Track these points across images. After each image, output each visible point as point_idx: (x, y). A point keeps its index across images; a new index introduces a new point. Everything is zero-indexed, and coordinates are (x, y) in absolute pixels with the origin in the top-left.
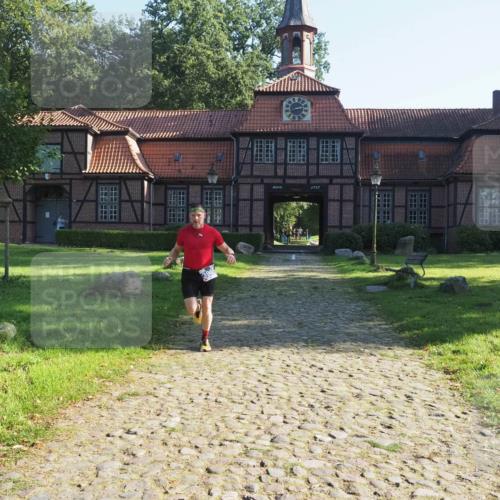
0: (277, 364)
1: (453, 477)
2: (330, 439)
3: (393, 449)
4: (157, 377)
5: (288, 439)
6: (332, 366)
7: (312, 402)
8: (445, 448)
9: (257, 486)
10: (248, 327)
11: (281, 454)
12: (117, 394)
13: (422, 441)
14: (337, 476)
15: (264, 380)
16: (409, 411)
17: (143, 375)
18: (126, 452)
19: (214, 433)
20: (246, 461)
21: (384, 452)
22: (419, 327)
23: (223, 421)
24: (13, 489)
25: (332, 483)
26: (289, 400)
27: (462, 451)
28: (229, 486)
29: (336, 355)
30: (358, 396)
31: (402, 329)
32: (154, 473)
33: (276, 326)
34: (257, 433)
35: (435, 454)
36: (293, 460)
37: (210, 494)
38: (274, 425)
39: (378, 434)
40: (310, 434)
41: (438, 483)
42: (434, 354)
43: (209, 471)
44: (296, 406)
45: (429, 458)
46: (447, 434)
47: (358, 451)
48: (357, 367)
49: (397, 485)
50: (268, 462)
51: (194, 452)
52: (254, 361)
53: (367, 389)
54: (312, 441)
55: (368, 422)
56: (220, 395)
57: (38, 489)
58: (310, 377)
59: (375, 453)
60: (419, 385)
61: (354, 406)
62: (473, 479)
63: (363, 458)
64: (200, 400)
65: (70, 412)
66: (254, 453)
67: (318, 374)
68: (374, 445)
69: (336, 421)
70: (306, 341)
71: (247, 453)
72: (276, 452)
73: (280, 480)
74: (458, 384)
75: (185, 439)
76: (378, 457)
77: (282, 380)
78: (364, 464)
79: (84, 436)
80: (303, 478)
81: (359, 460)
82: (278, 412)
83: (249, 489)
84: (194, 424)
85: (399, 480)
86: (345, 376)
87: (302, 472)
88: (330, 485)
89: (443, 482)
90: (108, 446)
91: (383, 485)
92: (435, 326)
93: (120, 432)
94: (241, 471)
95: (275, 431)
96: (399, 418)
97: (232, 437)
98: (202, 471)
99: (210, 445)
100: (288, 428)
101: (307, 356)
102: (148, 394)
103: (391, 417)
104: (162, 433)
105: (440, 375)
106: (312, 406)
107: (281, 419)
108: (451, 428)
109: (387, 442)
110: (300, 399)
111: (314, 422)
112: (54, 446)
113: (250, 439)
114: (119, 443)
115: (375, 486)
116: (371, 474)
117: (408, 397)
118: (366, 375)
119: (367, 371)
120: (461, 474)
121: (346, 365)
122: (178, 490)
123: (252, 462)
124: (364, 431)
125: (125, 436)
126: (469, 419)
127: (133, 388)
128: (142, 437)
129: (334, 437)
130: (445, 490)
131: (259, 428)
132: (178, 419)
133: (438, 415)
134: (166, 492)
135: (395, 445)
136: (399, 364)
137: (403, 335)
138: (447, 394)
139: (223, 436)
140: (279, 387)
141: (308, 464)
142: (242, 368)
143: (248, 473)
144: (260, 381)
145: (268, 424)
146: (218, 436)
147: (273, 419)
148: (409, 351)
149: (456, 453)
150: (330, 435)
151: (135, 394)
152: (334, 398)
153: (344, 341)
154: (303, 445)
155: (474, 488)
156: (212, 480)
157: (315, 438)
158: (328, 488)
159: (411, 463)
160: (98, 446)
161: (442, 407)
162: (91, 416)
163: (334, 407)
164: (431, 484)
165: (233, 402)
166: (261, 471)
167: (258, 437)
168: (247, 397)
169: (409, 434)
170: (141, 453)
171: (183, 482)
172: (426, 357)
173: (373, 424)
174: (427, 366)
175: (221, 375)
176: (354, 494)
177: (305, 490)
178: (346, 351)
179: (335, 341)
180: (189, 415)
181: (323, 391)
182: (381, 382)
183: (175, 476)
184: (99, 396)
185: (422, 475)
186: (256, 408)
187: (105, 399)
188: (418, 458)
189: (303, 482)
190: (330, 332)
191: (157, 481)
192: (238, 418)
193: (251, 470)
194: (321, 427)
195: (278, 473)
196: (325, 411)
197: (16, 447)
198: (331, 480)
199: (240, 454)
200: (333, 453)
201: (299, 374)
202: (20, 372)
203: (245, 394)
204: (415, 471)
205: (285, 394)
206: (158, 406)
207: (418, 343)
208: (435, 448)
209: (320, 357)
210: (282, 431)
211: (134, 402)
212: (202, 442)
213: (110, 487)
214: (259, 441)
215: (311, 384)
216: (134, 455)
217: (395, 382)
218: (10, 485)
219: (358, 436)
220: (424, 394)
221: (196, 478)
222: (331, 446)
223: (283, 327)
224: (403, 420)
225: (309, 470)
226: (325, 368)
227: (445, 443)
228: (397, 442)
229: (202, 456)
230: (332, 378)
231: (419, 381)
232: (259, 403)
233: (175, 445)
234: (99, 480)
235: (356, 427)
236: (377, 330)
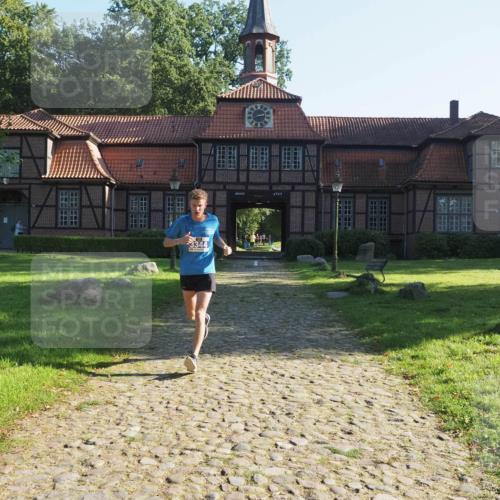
0: (238, 371)
1: (411, 482)
2: (291, 446)
3: (353, 455)
4: (117, 385)
5: (249, 447)
6: (293, 372)
7: (273, 409)
8: (404, 453)
9: (217, 495)
11: (242, 462)
12: (75, 403)
13: (382, 446)
14: (298, 483)
15: (225, 388)
16: (369, 416)
17: (103, 384)
18: (84, 463)
19: (175, 442)
20: (206, 469)
21: (344, 457)
22: (380, 332)
23: (184, 429)
25: (294, 491)
26: (250, 408)
27: (421, 456)
29: (298, 362)
30: (319, 402)
31: (363, 335)
32: (113, 484)
33: (238, 333)
34: (219, 441)
35: (394, 459)
36: (254, 468)
38: (235, 432)
39: (339, 440)
40: (270, 441)
41: (397, 487)
42: (393, 359)
43: (169, 481)
44: (257, 413)
45: (388, 464)
46: (406, 439)
47: (319, 457)
48: (318, 373)
49: (357, 491)
50: (229, 471)
51: (154, 462)
52: (216, 368)
53: (328, 396)
54: (273, 448)
55: (328, 429)
56: (181, 403)
58: (272, 383)
59: (335, 459)
60: (379, 391)
61: (315, 412)
62: (431, 483)
63: (323, 464)
64: (161, 408)
65: (27, 422)
66: (215, 462)
67: (279, 381)
68: (335, 452)
69: (297, 428)
70: (267, 348)
71: (207, 462)
72: (236, 460)
73: (241, 488)
74: (417, 389)
75: (145, 448)
76: (339, 463)
77: (244, 387)
78: (324, 470)
79: (41, 446)
80: (264, 486)
81: (320, 467)
82: (239, 419)
83: (209, 498)
84: (154, 433)
85: (359, 486)
86: (306, 382)
87: (262, 480)
88: (290, 492)
89: (402, 487)
90: (66, 457)
91: (344, 491)
92: (395, 332)
93: (78, 443)
94: (202, 480)
95: (235, 438)
96: (359, 424)
97: (193, 446)
98: (162, 481)
99: (171, 454)
100: (249, 435)
101: (268, 363)
102: (107, 403)
103: (351, 423)
104: (121, 444)
105: (399, 380)
106: (273, 413)
107: (243, 427)
108: (410, 433)
109: (348, 448)
110: (261, 406)
112: (10, 458)
113: (213, 448)
114: (77, 454)
115: (335, 493)
116: (331, 481)
117: (368, 402)
118: (327, 381)
119: (328, 377)
120: (419, 478)
121: (308, 371)
123: (213, 471)
124: (325, 438)
125: (83, 446)
126: (428, 423)
127: (92, 397)
128: (100, 447)
129: (294, 444)
130: (404, 495)
131: (220, 436)
132: (138, 428)
133: (397, 420)
135: (355, 451)
136: (359, 370)
137: (364, 341)
138: (405, 398)
139: (183, 445)
140: (240, 394)
141: (269, 472)
142: (204, 376)
143: (208, 482)
144: (221, 388)
145: (229, 432)
146: (178, 445)
147: (234, 427)
148: (369, 357)
149: (415, 457)
150: (291, 442)
151: (94, 404)
152: (296, 404)
153: (306, 348)
154: (264, 452)
155: (431, 493)
156: (172, 490)
157: (276, 445)
158: (290, 495)
159: (370, 468)
160: (55, 457)
161: (401, 412)
162: (49, 426)
163: (295, 414)
164: (390, 489)
165: (195, 410)
166: (222, 480)
167: (219, 446)
168: (208, 405)
169: (369, 439)
170: (100, 464)
171: (142, 493)
172: (386, 362)
173: (333, 430)
174: (387, 371)
178: (307, 357)
179: (297, 347)
180: (149, 424)
181: (284, 398)
182: (342, 388)
183: (134, 486)
184: (56, 406)
185: (382, 481)
186: (217, 416)
187: (63, 409)
188: (377, 463)
189: (263, 490)
190: (292, 339)
191: (116, 492)
192: (199, 426)
193: (211, 479)
194: (282, 434)
195: (240, 481)
196: (286, 417)
198: (291, 487)
199: (200, 463)
200: (294, 459)
201: (260, 381)
203: (206, 402)
204: (374, 476)
205: (246, 402)
206: (118, 416)
207: (377, 348)
208: (393, 453)
209: (282, 363)
210: (243, 439)
211: (93, 412)
212: (162, 451)
214: (220, 450)
215: (272, 391)
216: (92, 466)
217: (356, 388)
219: (319, 443)
220: (384, 400)
221: (156, 488)
222: (292, 453)
223: (245, 334)
224: (363, 426)
225: (270, 477)
226: (287, 375)
227: (404, 448)
228: (357, 448)
229: (162, 466)
230: (293, 384)
231: (378, 387)
232: (220, 411)
233: (134, 455)
234: (56, 492)
235: (317, 433)
236: (338, 336)
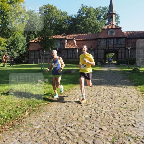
0: (102, 89)
1: (139, 115)
3: (125, 108)
4: (76, 91)
5: (102, 105)
6: (115, 90)
7: (109, 97)
8: (138, 109)
9: (93, 115)
10: (97, 81)
11: (99, 108)
12: (67, 94)
13: (133, 107)
14: (111, 113)
15: (99, 92)
16: (131, 100)
17: (73, 90)
18: (67, 106)
20: (92, 109)
21: (123, 109)
22: (137, 81)
23: (88, 100)
24: (44, 112)
25: (110, 115)
26: (103, 97)
27: (142, 110)
28: (87, 114)
29: (116, 87)
30: (119, 96)
31: (133, 82)
33: (103, 81)
34: (95, 103)
35: (135, 110)
36: (102, 109)
37: (83, 115)
38: (99, 102)
39: (122, 105)
40: (107, 104)
42: (139, 87)
43: (83, 111)
44: (105, 98)
45: (134, 111)
46: (139, 106)
47: (117, 108)
48: (120, 90)
49: (125, 116)
50: (96, 110)
51: (81, 107)
52: (97, 88)
53: (122, 95)
54: (107, 106)
55: (121, 102)
56: (88, 95)
57: (48, 112)
58: (109, 92)
59: (121, 109)
60: (134, 95)
61: (118, 98)
63: (118, 110)
66: (94, 108)
67: (111, 91)
68: (121, 107)
69: (113, 102)
70: (110, 84)
71: (92, 107)
72: (98, 107)
77: (103, 92)
78: (118, 111)
80: (104, 113)
81: (117, 110)
82: (101, 99)
83: (91, 115)
85: (126, 115)
86: (117, 92)
87: (103, 112)
88: (109, 115)
89: (136, 116)
90: (63, 104)
91: (122, 116)
92: (141, 81)
94: (90, 111)
95: (99, 103)
96: (128, 101)
97: (89, 104)
98: (82, 111)
99: (85, 105)
100: (102, 102)
101: (109, 87)
102: (73, 94)
103: (126, 101)
105: (140, 92)
106: (108, 98)
107: (101, 101)
108: (140, 104)
109: (124, 107)
110: (106, 96)
111: (108, 101)
112: (53, 104)
113: (93, 105)
115: (119, 116)
116: (119, 113)
117: (131, 97)
118: (122, 92)
119: (123, 91)
120: (141, 114)
121: (118, 89)
122: (76, 114)
124: (120, 104)
127: (70, 93)
129: (112, 105)
130: (136, 118)
131: (96, 102)
133: (138, 101)
134: (74, 114)
135: (126, 107)
136: (131, 90)
137: (133, 83)
138: (141, 96)
139: (87, 104)
140: (102, 94)
141: (105, 110)
142: (94, 89)
143: (91, 111)
145: (98, 101)
146: (86, 104)
147: (99, 101)
148: (134, 87)
152: (114, 97)
153: (119, 84)
154: (105, 106)
156: (84, 112)
158: (109, 116)
159: (129, 111)
161: (139, 100)
163: (113, 99)
165: (91, 97)
166: (94, 111)
167: (95, 104)
168: (94, 96)
169: (130, 105)
170: (70, 106)
171: (77, 113)
172: (137, 88)
173: (122, 102)
174: (137, 90)
175: (89, 91)
176: (114, 117)
177: (103, 116)
178: (118, 86)
181: (112, 95)
182: (125, 93)
183: (76, 111)
184: (63, 94)
185: (131, 114)
186: (96, 98)
188: (131, 110)
190: (116, 82)
191: (72, 112)
192: (92, 100)
193: (92, 111)
194: (110, 103)
195: (98, 112)
196: (111, 99)
197: (45, 103)
198: (109, 114)
199: (90, 108)
200: (111, 108)
201: (107, 91)
202: (48, 89)
204: (129, 113)
205: (103, 95)
206: (75, 97)
207: (136, 85)
208: (136, 109)
209: (112, 88)
210: (101, 103)
213: (62, 113)
217: (129, 94)
218: (43, 111)
219: (118, 105)
221: (80, 112)
222: (111, 107)
223: (105, 81)
224: (129, 102)
225: (105, 112)
226: (113, 90)
227: (138, 108)
228: (127, 107)
229: (82, 108)
230: (114, 92)
231: (134, 93)
232: (97, 97)
233: (77, 105)
234: (60, 111)
235: (118, 103)
236: (127, 82)
